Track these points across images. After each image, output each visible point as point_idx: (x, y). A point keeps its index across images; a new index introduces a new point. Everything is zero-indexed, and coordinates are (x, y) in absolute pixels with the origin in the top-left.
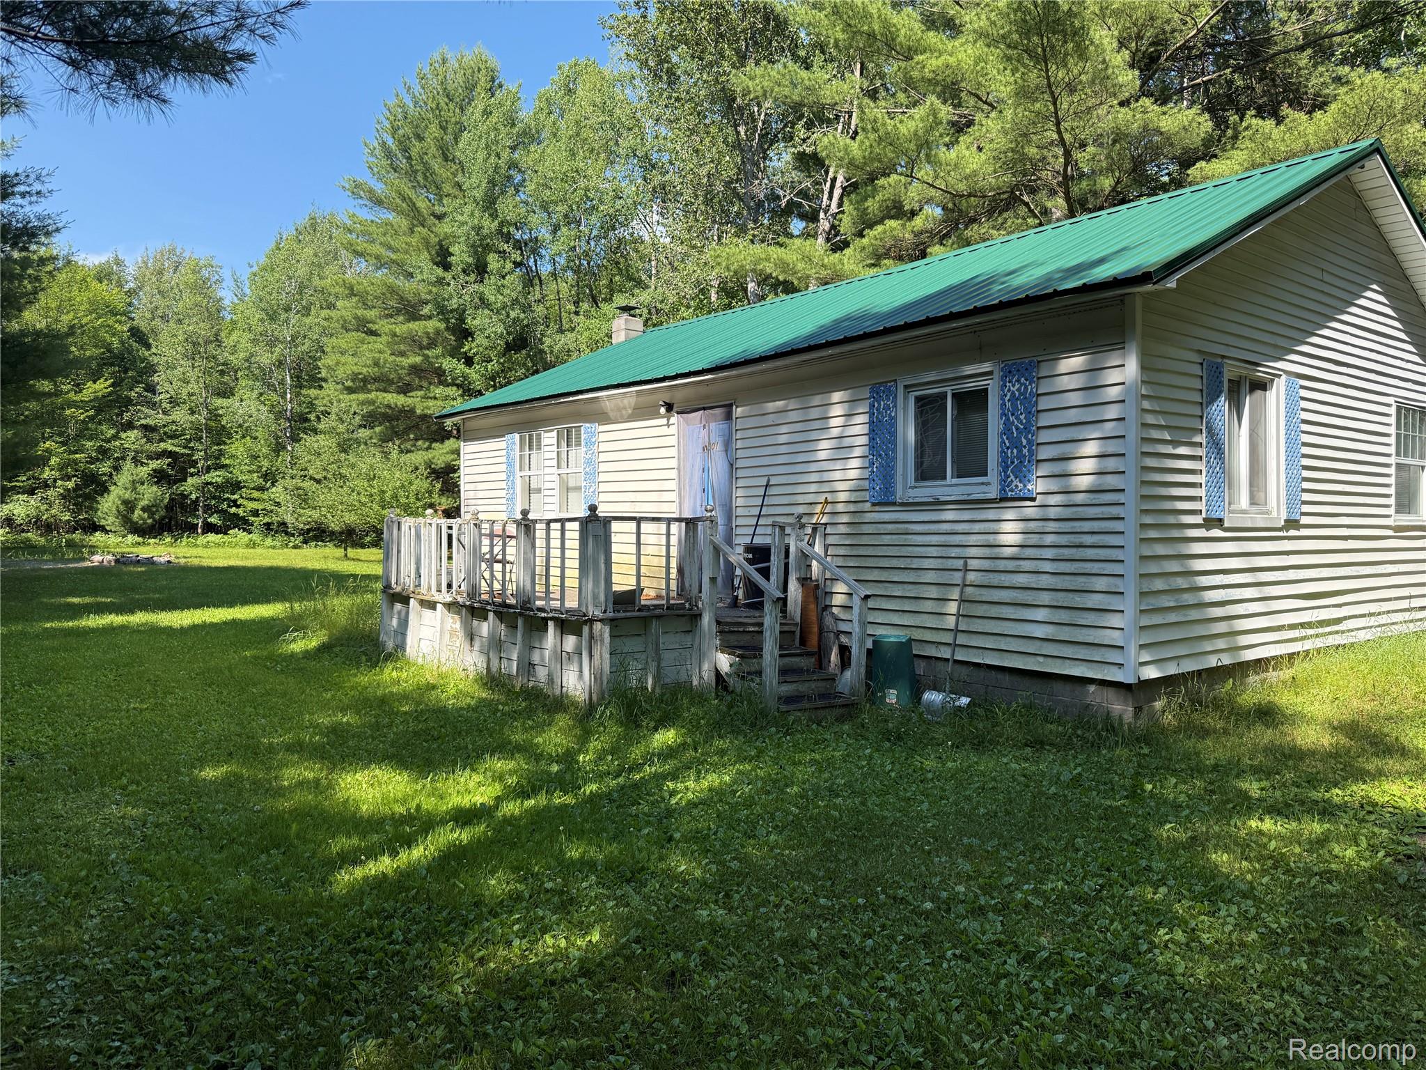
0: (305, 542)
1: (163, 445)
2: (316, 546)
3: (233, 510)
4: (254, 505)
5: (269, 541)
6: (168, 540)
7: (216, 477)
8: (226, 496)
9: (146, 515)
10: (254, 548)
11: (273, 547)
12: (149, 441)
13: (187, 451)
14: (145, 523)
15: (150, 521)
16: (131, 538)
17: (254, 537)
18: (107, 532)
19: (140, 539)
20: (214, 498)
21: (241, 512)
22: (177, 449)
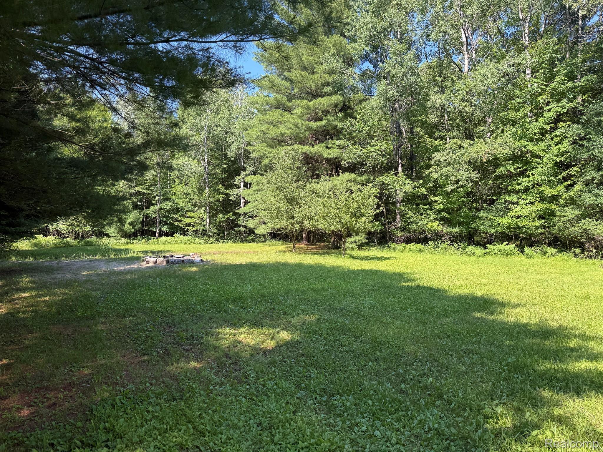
0: (217, 240)
1: (137, 189)
2: (223, 242)
3: (176, 223)
4: (188, 221)
5: (198, 240)
6: (144, 240)
7: (166, 205)
8: (172, 215)
9: (131, 227)
10: (190, 244)
11: (200, 243)
12: (131, 187)
13: (149, 192)
14: (130, 231)
15: (133, 230)
16: (124, 240)
17: (189, 237)
18: (110, 237)
19: (129, 241)
20: (164, 217)
21: (180, 224)
22: (144, 191)
